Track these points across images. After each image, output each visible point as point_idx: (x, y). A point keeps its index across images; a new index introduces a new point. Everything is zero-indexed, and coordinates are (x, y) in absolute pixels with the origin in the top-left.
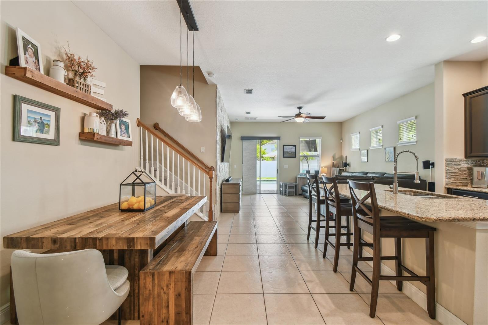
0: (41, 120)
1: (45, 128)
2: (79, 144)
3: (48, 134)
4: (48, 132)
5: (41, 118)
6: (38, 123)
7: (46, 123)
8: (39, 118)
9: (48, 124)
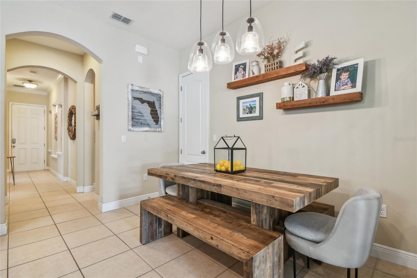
0: (250, 105)
1: (253, 110)
2: (283, 114)
3: (255, 113)
4: (255, 112)
5: (250, 104)
6: (249, 108)
7: (253, 106)
8: (249, 104)
9: (254, 107)
